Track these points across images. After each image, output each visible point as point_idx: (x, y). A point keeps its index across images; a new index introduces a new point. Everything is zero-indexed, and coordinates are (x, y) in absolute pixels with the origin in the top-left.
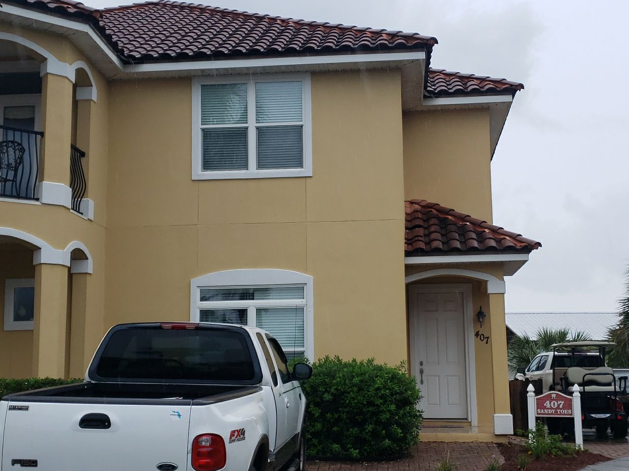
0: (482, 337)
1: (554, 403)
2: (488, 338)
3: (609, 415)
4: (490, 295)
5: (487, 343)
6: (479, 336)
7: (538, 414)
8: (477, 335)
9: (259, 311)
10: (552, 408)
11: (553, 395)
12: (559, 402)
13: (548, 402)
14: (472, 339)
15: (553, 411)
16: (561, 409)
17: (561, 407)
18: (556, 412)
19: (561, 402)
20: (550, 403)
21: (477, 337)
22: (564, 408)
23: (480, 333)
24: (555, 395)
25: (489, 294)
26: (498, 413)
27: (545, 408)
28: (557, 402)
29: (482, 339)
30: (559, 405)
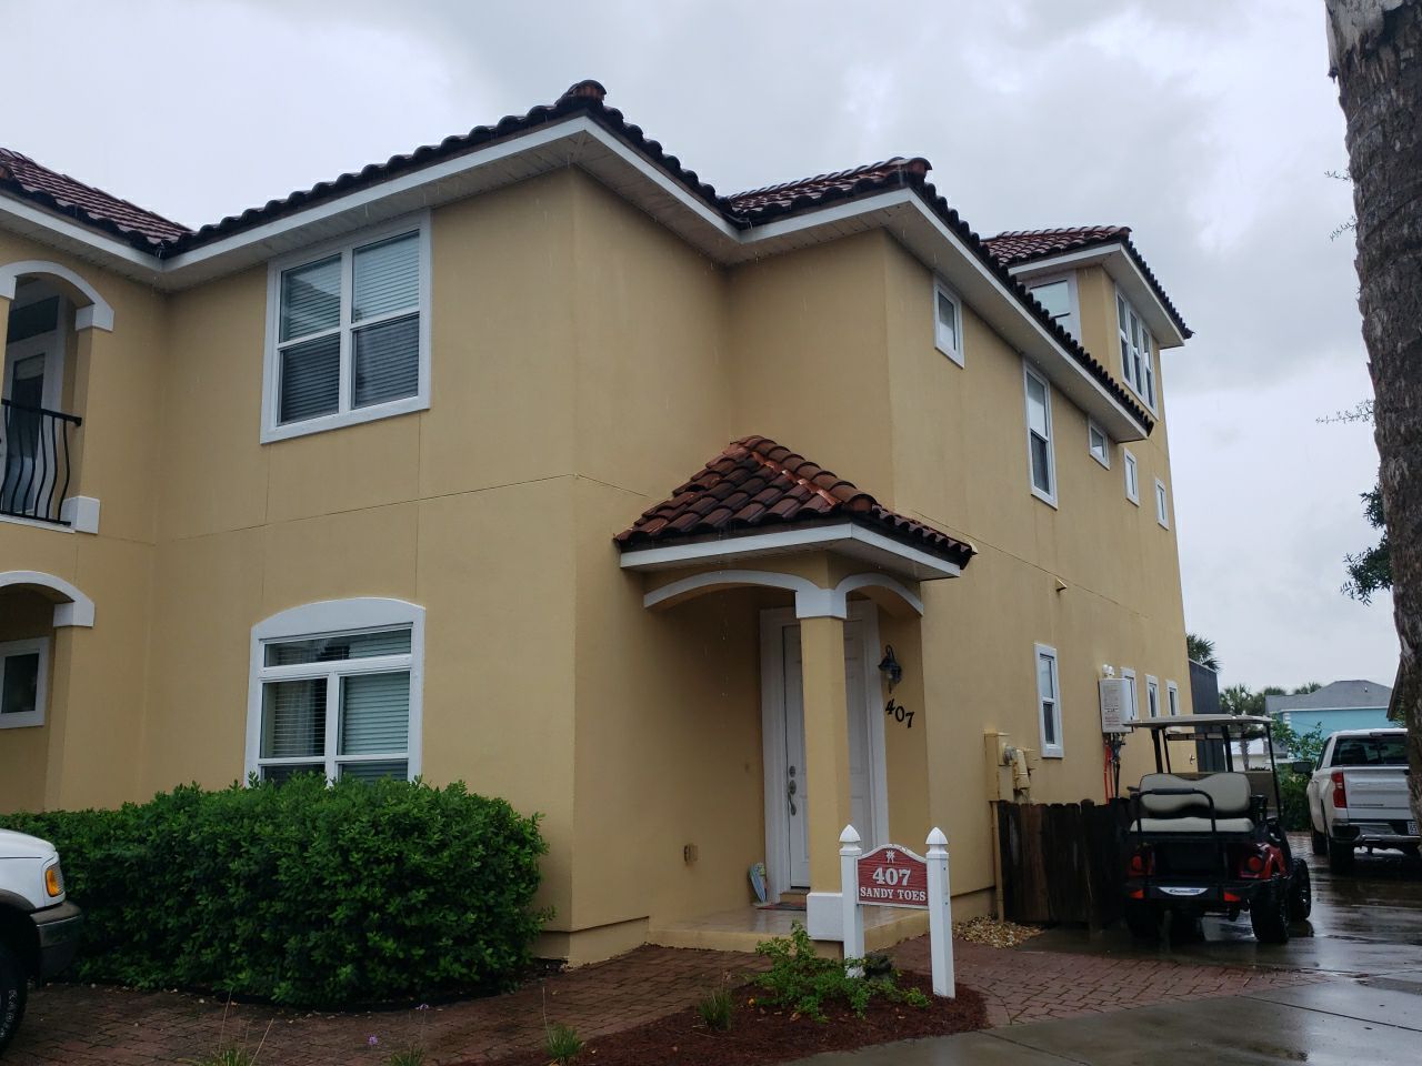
0: (900, 712)
1: (892, 873)
2: (911, 714)
3: (1205, 889)
4: (802, 622)
5: (909, 726)
6: (894, 712)
7: (861, 898)
8: (889, 708)
9: (347, 683)
10: (886, 886)
11: (889, 853)
12: (901, 872)
13: (880, 870)
14: (879, 719)
15: (891, 892)
16: (905, 888)
17: (905, 882)
18: (896, 895)
19: (904, 871)
20: (884, 872)
21: (890, 713)
22: (910, 886)
23: (896, 705)
24: (892, 853)
25: (799, 620)
26: (817, 891)
27: (874, 884)
28: (897, 870)
29: (900, 717)
30: (900, 880)
